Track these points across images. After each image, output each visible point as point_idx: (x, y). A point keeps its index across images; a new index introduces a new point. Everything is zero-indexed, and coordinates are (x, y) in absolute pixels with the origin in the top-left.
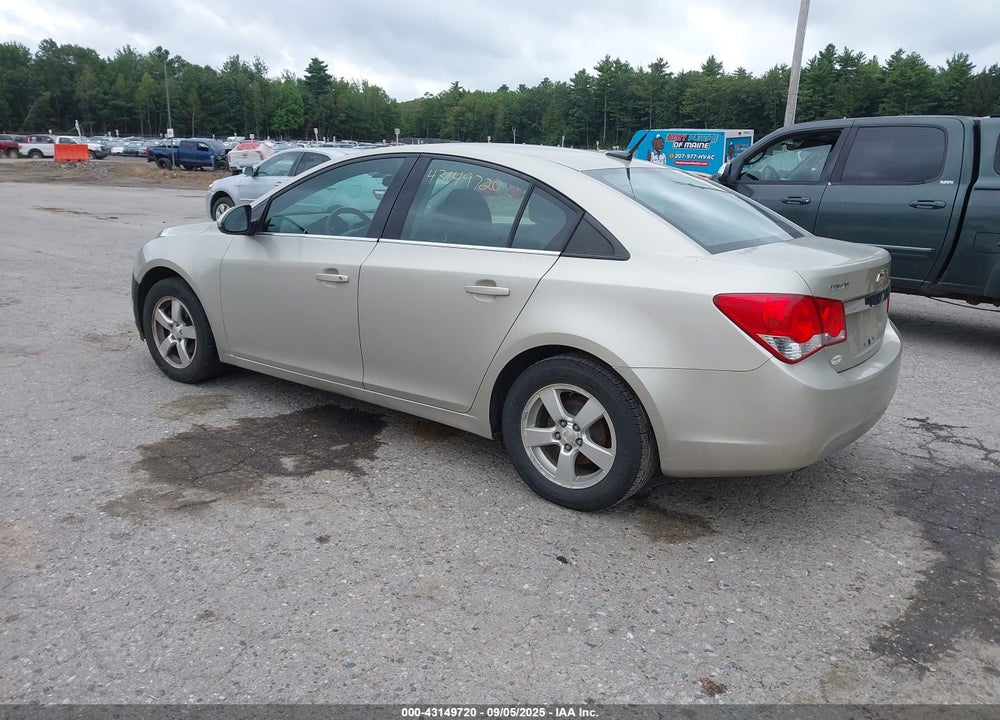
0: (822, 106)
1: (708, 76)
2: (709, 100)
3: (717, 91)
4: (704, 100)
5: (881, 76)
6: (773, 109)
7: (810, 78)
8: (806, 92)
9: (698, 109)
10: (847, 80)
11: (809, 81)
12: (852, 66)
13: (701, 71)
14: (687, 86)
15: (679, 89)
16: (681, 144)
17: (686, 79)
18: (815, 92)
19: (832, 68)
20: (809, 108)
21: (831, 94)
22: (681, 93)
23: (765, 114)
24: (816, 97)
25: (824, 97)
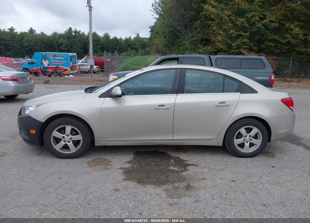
0: (71, 45)
1: (31, 34)
2: (33, 42)
3: (35, 39)
4: (31, 42)
5: (87, 38)
6: (56, 46)
7: (66, 37)
8: (66, 41)
9: (30, 45)
10: (77, 38)
11: (66, 38)
12: (78, 34)
13: (28, 32)
14: (24, 37)
15: (21, 38)
16: (53, 57)
17: (23, 35)
18: (68, 41)
19: (72, 34)
20: (67, 46)
21: (73, 42)
22: (22, 39)
23: (54, 47)
24: (69, 43)
25: (71, 43)
